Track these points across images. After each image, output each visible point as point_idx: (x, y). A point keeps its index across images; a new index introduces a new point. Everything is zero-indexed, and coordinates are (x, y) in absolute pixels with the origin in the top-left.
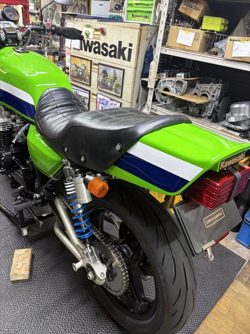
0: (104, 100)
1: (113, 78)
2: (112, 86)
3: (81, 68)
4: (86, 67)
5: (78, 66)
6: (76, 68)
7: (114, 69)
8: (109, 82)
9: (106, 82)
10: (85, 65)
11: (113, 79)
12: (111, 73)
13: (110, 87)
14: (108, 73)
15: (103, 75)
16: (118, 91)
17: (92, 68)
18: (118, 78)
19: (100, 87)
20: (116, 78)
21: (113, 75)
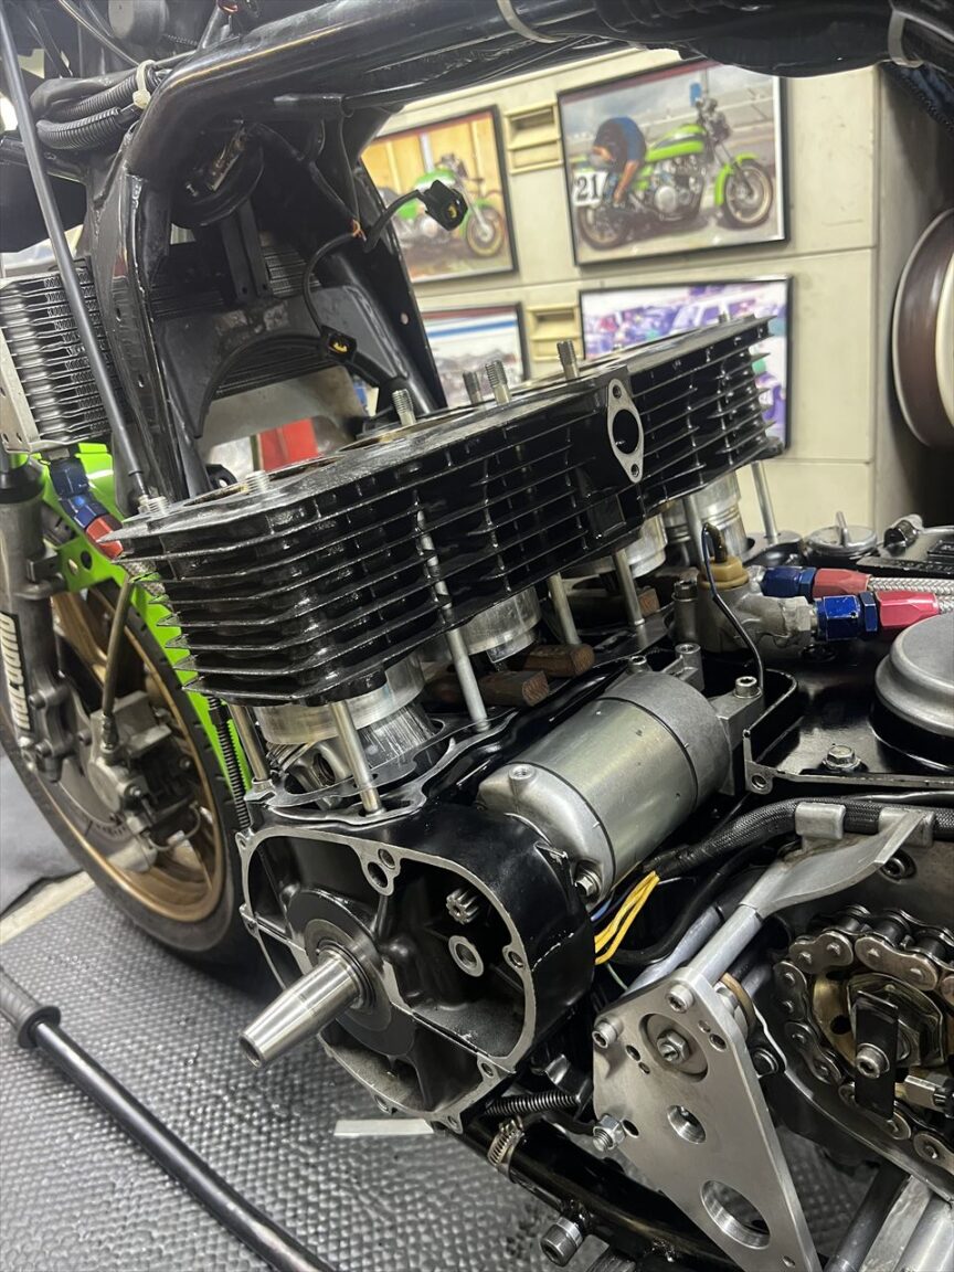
0: (638, 318)
1: (696, 137)
2: (699, 197)
4: (462, 171)
7: (696, 77)
8: (662, 181)
9: (640, 194)
10: (452, 157)
11: (696, 146)
12: (669, 119)
13: (680, 208)
14: (642, 126)
15: (604, 154)
16: (755, 210)
17: (509, 156)
18: (736, 126)
19: (597, 247)
20: (721, 130)
21: (689, 121)
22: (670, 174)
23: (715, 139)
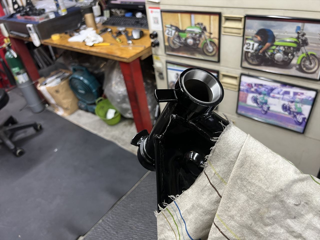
0: (260, 87)
1: (295, 42)
2: (291, 60)
3: (191, 32)
4: (205, 29)
5: (181, 28)
6: (177, 33)
7: (300, 24)
8: (279, 51)
9: (269, 53)
10: (202, 24)
11: (295, 45)
12: (286, 34)
13: (283, 61)
14: (275, 34)
15: (259, 38)
16: (311, 69)
17: (223, 29)
18: (311, 43)
19: (250, 64)
20: (305, 43)
21: (293, 37)
22: (282, 51)
23: (302, 45)
